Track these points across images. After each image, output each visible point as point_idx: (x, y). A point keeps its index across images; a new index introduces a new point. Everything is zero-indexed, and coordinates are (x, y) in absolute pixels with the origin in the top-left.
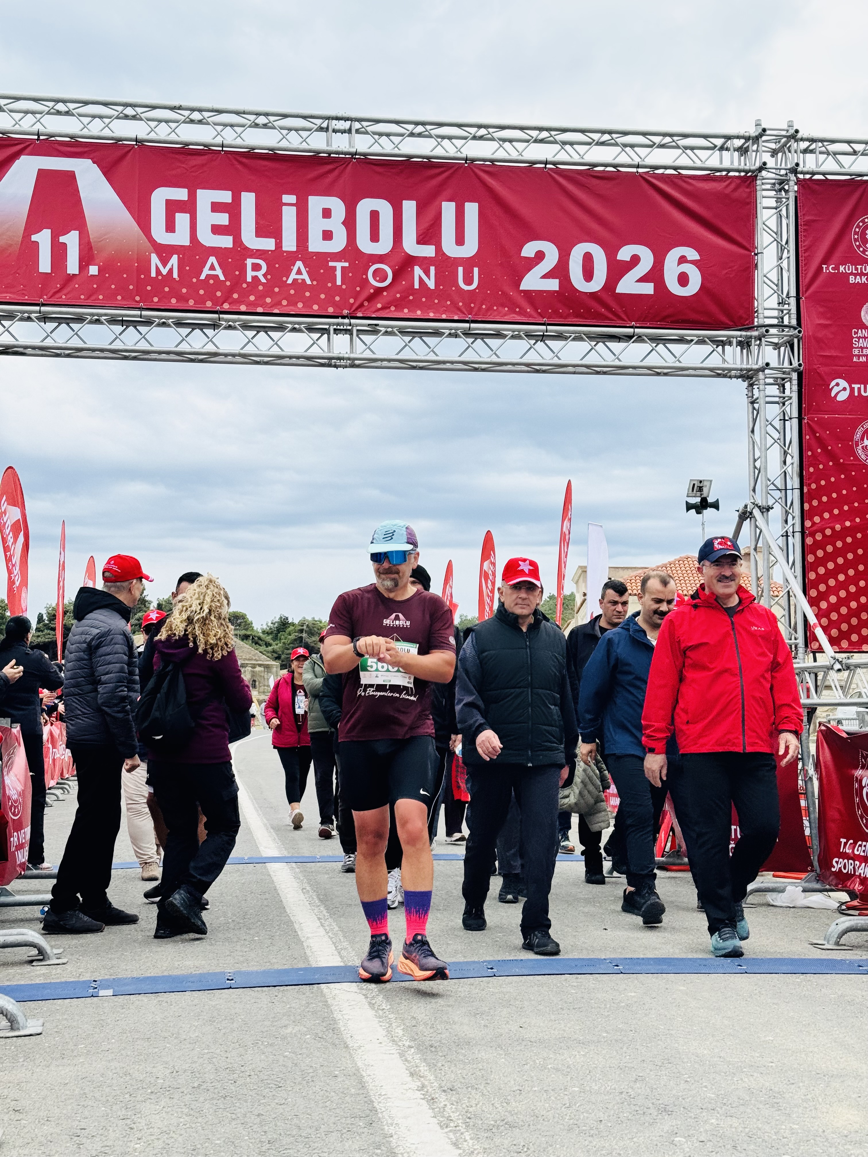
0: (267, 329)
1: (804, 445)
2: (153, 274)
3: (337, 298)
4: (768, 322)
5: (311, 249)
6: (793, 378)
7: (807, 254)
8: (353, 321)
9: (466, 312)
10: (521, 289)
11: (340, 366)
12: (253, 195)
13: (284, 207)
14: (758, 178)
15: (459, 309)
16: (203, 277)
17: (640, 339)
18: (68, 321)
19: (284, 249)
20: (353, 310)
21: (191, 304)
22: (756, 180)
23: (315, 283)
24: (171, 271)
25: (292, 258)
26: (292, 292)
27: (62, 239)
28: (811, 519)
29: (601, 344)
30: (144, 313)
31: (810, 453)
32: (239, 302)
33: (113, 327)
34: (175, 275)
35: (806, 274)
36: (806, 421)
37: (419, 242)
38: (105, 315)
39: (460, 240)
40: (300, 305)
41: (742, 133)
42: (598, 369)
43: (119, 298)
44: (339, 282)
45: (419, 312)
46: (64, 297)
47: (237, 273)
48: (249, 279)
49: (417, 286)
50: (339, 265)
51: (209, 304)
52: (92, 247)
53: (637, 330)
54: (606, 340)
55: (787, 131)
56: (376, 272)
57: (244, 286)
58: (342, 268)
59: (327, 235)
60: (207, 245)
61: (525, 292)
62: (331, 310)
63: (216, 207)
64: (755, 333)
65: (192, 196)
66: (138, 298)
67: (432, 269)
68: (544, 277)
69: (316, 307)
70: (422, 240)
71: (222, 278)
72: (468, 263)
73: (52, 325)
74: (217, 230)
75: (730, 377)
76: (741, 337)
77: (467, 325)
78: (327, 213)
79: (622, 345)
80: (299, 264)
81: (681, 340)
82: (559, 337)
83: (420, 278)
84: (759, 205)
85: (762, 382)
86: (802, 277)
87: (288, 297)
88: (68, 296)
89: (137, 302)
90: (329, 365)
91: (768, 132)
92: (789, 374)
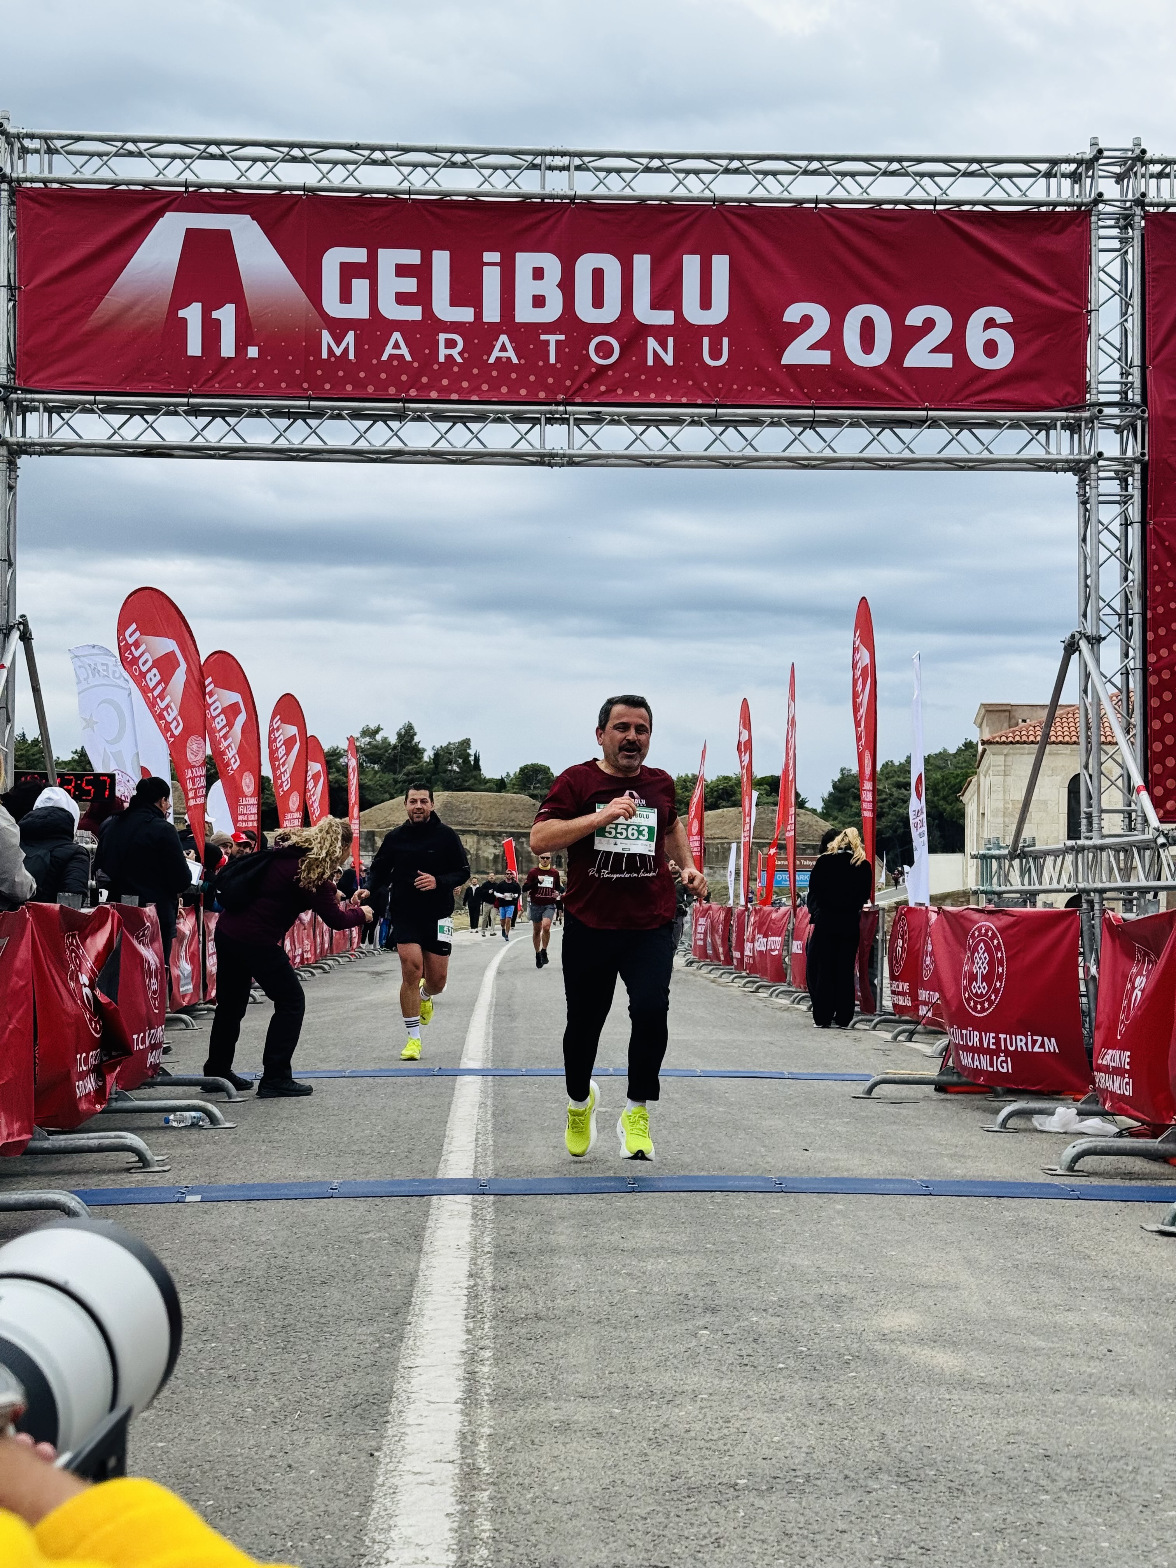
0: (465, 420)
1: (1148, 557)
2: (325, 355)
3: (551, 380)
4: (1103, 398)
5: (518, 320)
6: (1136, 471)
7: (1156, 310)
8: (569, 408)
9: (711, 394)
10: (782, 363)
11: (556, 465)
12: (447, 253)
13: (485, 268)
14: (1093, 213)
15: (703, 390)
16: (385, 357)
17: (934, 424)
18: (223, 414)
19: (485, 320)
20: (571, 392)
21: (370, 391)
22: (1091, 216)
23: (523, 361)
24: (346, 350)
25: (494, 330)
26: (494, 373)
27: (215, 315)
28: (1156, 652)
29: (887, 431)
30: (313, 403)
31: (1156, 568)
32: (429, 387)
33: (275, 421)
34: (351, 356)
35: (1154, 337)
36: (1151, 526)
37: (653, 307)
38: (267, 406)
39: (706, 303)
40: (504, 390)
41: (1073, 154)
42: (883, 464)
43: (283, 385)
44: (552, 360)
45: (653, 396)
46: (217, 385)
47: (427, 351)
48: (442, 359)
49: (650, 362)
50: (552, 339)
51: (392, 390)
52: (250, 324)
53: (930, 413)
54: (893, 425)
55: (1133, 151)
56: (599, 347)
57: (436, 367)
58: (557, 341)
59: (539, 301)
60: (391, 318)
61: (788, 367)
62: (542, 395)
63: (402, 271)
64: (1087, 414)
65: (373, 258)
66: (305, 385)
67: (670, 341)
68: (812, 348)
69: (523, 392)
70: (657, 304)
71: (408, 358)
72: (715, 332)
73: (204, 420)
74: (402, 299)
75: (1056, 470)
76: (1067, 418)
77: (713, 411)
78: (538, 273)
79: (915, 431)
80: (504, 338)
81: (991, 424)
82: (833, 422)
83: (655, 352)
84: (1093, 249)
85: (1093, 476)
86: (1150, 339)
87: (490, 380)
88: (224, 384)
89: (305, 389)
90: (542, 464)
91: (1106, 154)
92: (1130, 466)
